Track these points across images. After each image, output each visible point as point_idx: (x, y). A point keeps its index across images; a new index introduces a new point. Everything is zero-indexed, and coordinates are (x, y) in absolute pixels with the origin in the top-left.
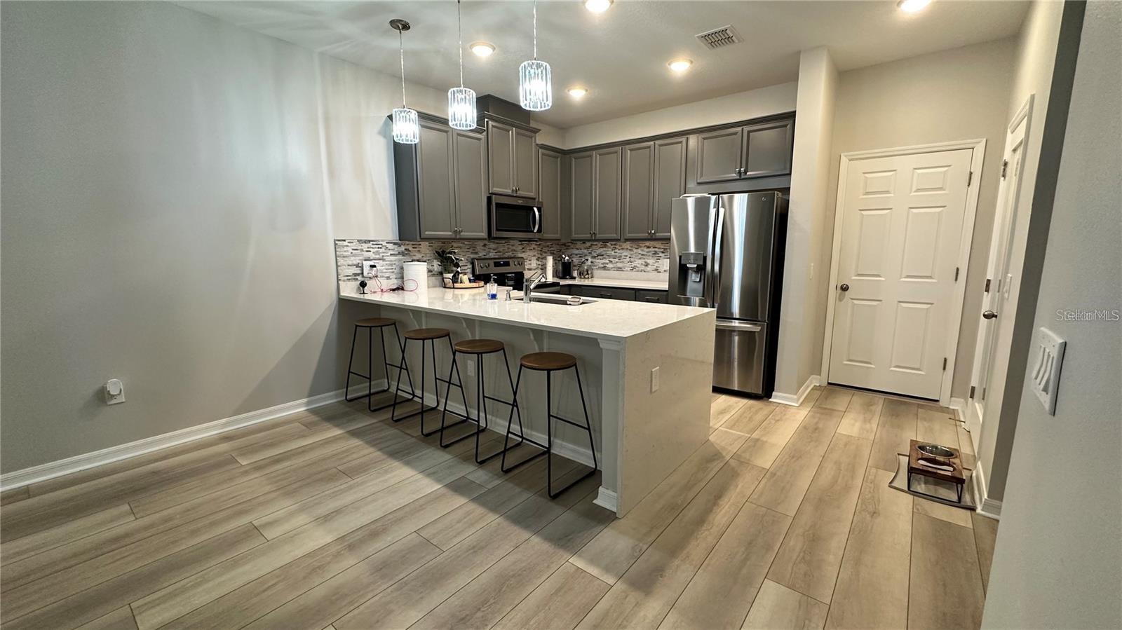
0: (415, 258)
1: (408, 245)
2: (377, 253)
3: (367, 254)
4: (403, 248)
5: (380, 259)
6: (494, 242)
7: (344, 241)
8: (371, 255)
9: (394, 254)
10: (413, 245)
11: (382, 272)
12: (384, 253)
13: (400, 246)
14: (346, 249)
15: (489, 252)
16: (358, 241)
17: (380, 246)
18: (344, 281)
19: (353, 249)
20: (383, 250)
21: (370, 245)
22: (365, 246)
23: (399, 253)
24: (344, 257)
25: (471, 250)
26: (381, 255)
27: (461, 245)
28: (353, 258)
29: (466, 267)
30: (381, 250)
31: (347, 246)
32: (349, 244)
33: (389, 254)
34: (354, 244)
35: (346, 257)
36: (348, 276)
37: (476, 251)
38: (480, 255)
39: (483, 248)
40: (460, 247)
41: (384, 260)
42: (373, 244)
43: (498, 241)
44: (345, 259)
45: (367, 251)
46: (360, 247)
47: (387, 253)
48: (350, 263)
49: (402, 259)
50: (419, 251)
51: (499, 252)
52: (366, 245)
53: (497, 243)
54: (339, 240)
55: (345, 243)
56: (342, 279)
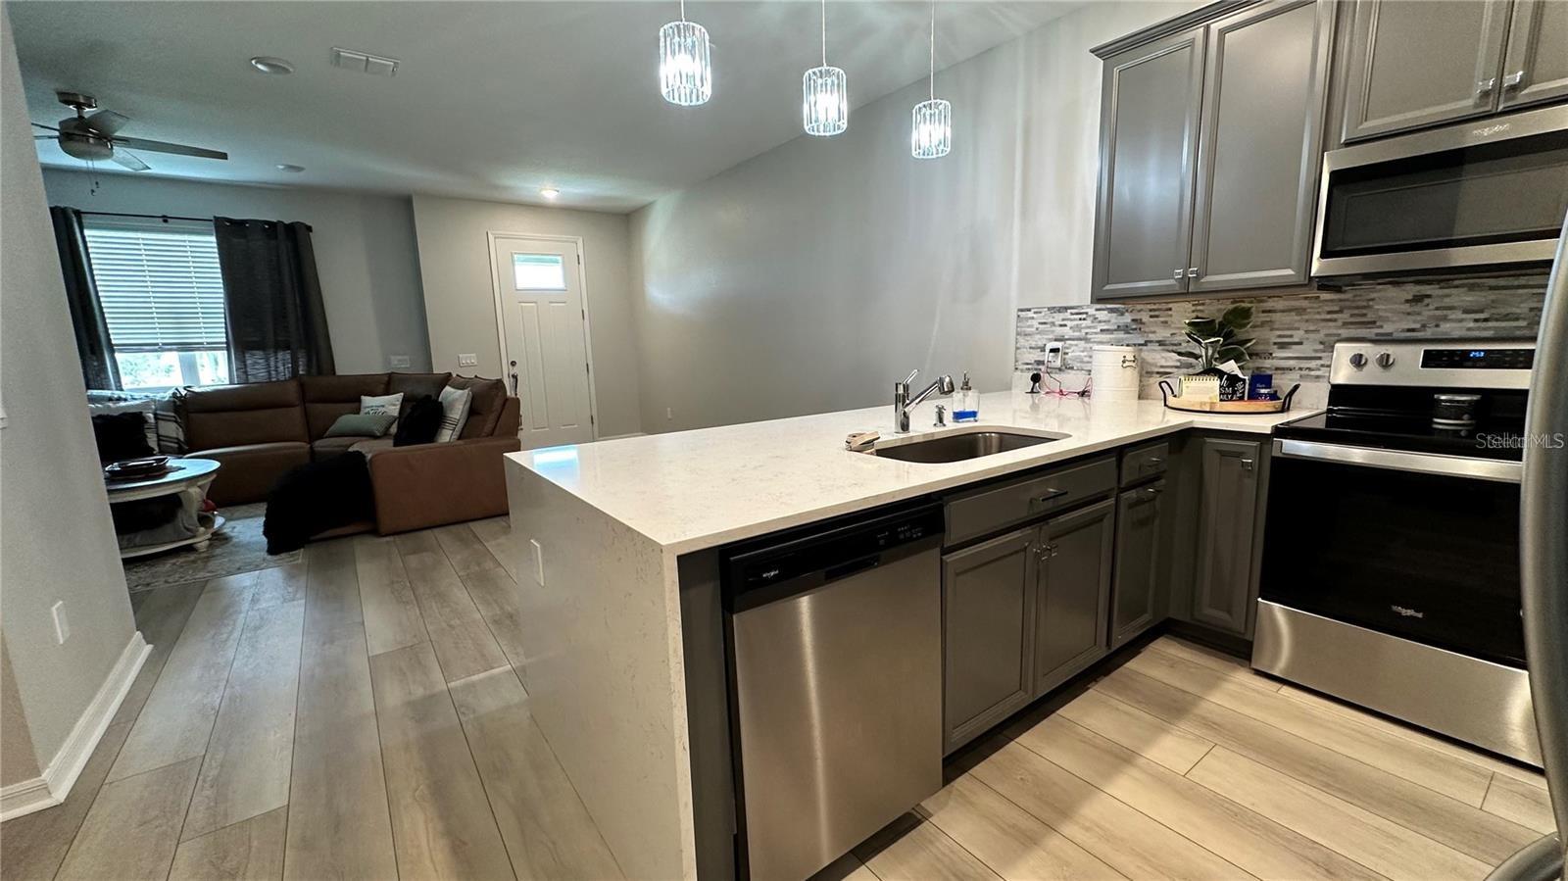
0: (1152, 337)
1: (1139, 311)
2: (1078, 328)
3: (1059, 331)
4: (1127, 318)
5: (1081, 339)
6: (1472, 288)
7: (1029, 310)
8: (1067, 332)
9: (1108, 330)
10: (1151, 310)
11: (1082, 362)
12: (1089, 327)
13: (1122, 314)
14: (1030, 322)
15: (1445, 319)
16: (1049, 309)
17: (1084, 316)
18: (1022, 371)
19: (1040, 323)
20: (1088, 322)
21: (1067, 314)
22: (1058, 318)
23: (1119, 328)
24: (1026, 335)
25: (1345, 316)
26: (1084, 331)
27: (1305, 304)
28: (1039, 336)
29: (1313, 364)
30: (1084, 323)
31: (1033, 318)
32: (1035, 316)
33: (1099, 330)
34: (1043, 314)
35: (1029, 335)
36: (1028, 364)
37: (1370, 317)
38: (1388, 328)
39: (1407, 307)
40: (1300, 311)
41: (1086, 340)
42: (1072, 314)
43: (1492, 282)
44: (1028, 338)
45: (1061, 326)
46: (1051, 320)
47: (1094, 327)
48: (1033, 344)
49: (1123, 339)
50: (1166, 322)
51: (1506, 317)
52: (1062, 316)
53: (1491, 288)
54: (1022, 310)
55: (1030, 314)
56: (1020, 367)
